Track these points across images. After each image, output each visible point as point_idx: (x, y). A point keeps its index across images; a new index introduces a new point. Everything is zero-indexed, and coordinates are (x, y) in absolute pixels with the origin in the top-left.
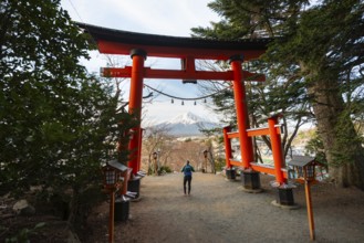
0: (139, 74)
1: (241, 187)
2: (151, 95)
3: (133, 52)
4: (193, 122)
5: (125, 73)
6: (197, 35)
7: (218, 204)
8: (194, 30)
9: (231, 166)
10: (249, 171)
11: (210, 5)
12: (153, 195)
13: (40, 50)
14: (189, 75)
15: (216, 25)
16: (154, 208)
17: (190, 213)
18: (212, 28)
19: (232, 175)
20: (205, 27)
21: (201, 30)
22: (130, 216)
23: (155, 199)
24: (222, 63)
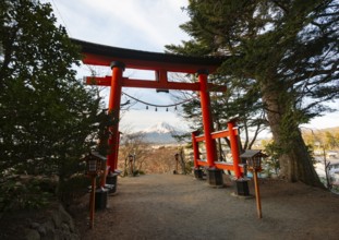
0: (118, 83)
1: (207, 184)
2: (128, 103)
3: (113, 64)
4: (166, 131)
5: (105, 81)
6: (170, 52)
7: (186, 197)
8: (167, 47)
9: (199, 166)
10: (213, 168)
11: (181, 27)
12: (128, 191)
13: (38, 58)
14: (162, 85)
15: (187, 44)
16: (129, 200)
17: (161, 204)
18: (183, 46)
19: (199, 174)
20: (177, 45)
21: (174, 48)
22: (108, 206)
23: (130, 194)
24: (192, 76)
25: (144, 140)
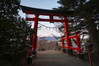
0: (37, 20)
1: (67, 54)
2: (40, 27)
3: (35, 14)
4: (52, 36)
7: (60, 59)
8: (53, 9)
9: (64, 48)
10: (70, 49)
11: (57, 2)
12: (40, 56)
14: (51, 21)
15: (59, 8)
19: (64, 51)
20: (56, 8)
22: (33, 63)
23: (41, 58)
25: (46, 39)
